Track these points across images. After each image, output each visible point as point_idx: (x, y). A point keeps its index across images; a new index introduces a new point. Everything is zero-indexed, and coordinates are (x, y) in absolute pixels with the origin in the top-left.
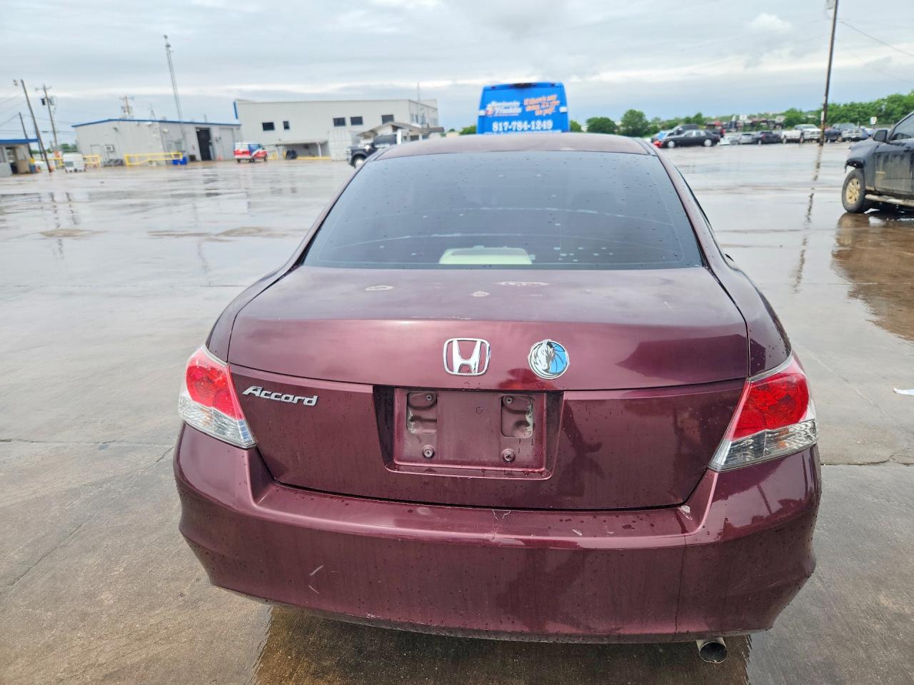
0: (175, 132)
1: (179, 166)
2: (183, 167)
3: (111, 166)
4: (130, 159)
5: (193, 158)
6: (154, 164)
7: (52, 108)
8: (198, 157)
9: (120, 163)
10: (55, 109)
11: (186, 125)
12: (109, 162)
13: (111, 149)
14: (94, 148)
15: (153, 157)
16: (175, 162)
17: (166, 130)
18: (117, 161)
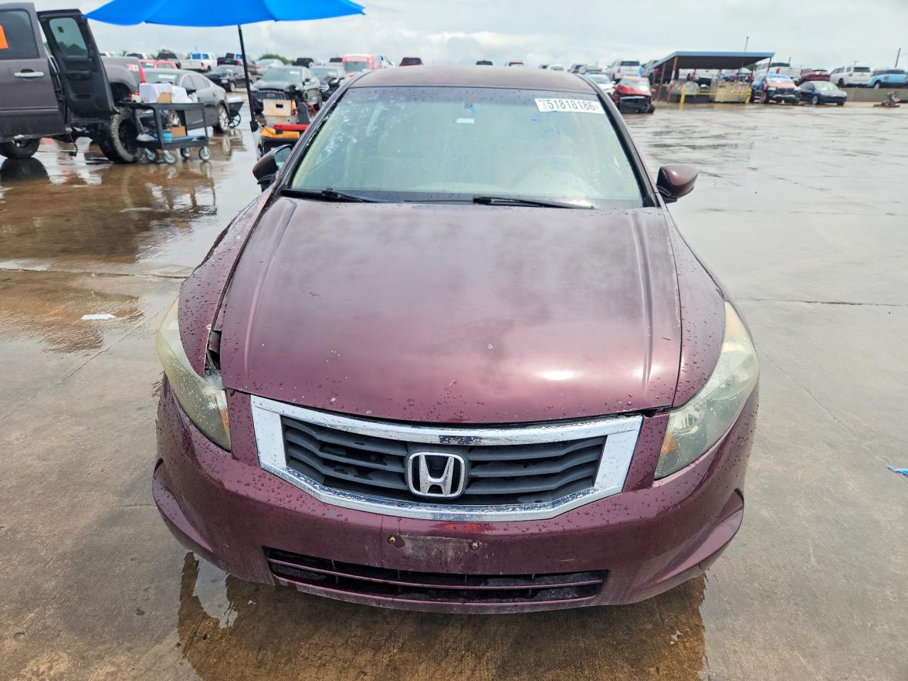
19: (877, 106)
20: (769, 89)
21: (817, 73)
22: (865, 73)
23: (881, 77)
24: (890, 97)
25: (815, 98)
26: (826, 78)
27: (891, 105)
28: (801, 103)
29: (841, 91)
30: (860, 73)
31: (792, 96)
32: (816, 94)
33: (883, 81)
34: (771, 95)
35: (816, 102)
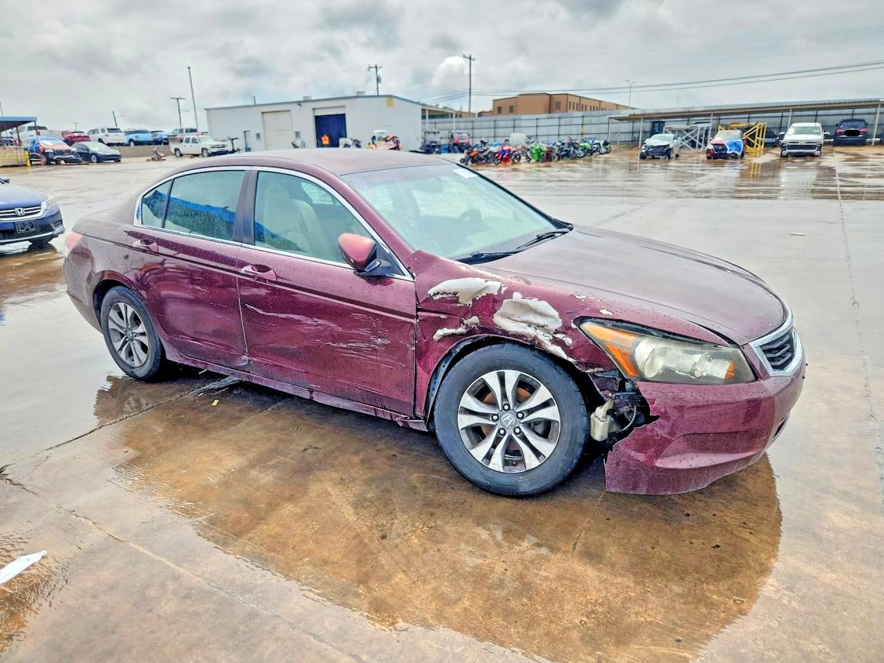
19: (149, 160)
20: (46, 151)
21: (76, 134)
22: (118, 134)
23: (132, 136)
24: (156, 152)
25: (93, 157)
26: (86, 139)
27: (159, 159)
28: (84, 162)
29: (112, 150)
30: (115, 134)
31: (72, 156)
32: (93, 154)
33: (135, 139)
34: (50, 156)
35: (96, 160)
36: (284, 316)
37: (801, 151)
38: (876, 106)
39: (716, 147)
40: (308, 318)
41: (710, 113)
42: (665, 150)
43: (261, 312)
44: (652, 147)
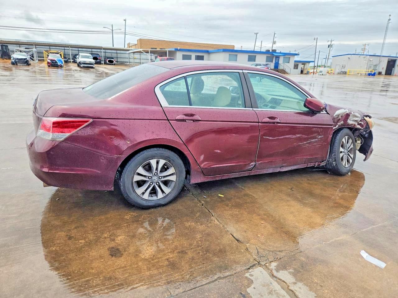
0: (375, 60)
1: (370, 76)
2: (372, 77)
3: (341, 74)
4: (350, 72)
5: (380, 73)
6: (359, 74)
7: (331, 48)
8: (384, 73)
9: (345, 73)
10: (332, 49)
11: (383, 57)
12: (340, 72)
13: (343, 67)
14: (337, 66)
15: (360, 71)
16: (369, 75)
17: (371, 59)
18: (344, 72)
36: (282, 137)
37: (88, 65)
38: (101, 49)
39: (52, 61)
40: (293, 136)
41: (33, 44)
42: (25, 61)
43: (271, 138)
44: (18, 59)
